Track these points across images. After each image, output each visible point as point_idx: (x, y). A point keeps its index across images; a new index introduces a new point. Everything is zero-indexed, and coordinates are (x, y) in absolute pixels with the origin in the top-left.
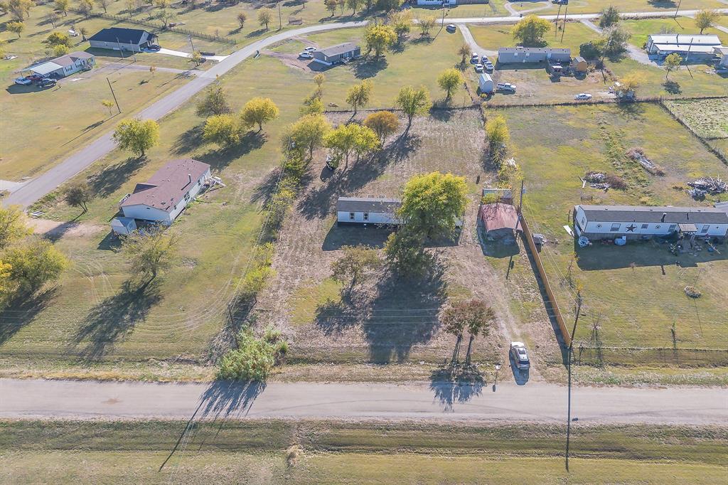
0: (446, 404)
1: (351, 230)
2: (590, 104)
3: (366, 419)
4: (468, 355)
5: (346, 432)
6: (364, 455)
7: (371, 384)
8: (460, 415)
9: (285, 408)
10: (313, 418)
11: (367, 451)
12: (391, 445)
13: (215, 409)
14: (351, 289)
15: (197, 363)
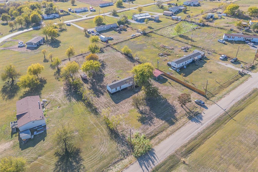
0: (200, 123)
1: (117, 94)
2: (137, 37)
3: (189, 139)
4: (189, 109)
5: (189, 146)
6: (199, 148)
7: (179, 130)
8: (206, 124)
9: (167, 151)
10: (177, 148)
11: (198, 147)
12: (201, 141)
13: (148, 167)
14: (140, 110)
15: (122, 159)
